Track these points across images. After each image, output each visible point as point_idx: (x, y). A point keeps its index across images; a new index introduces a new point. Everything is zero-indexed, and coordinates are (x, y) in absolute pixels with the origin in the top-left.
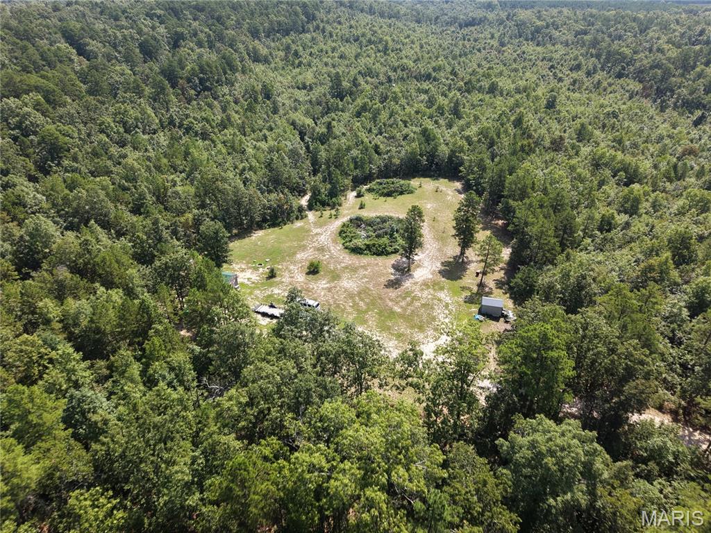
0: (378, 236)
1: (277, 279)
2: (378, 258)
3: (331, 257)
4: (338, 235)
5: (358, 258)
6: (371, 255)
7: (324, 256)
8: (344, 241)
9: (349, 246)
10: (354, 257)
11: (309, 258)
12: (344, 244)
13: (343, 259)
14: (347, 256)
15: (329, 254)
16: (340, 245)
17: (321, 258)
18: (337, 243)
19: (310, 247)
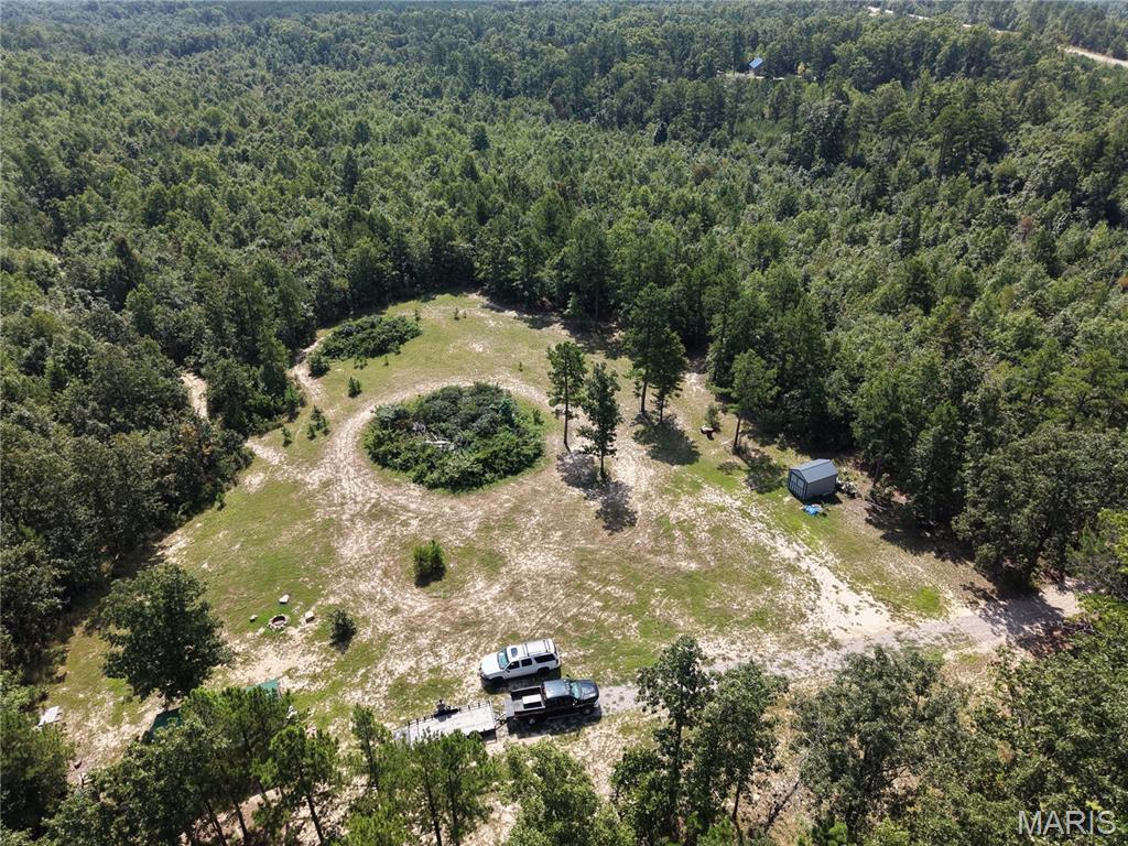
0: (485, 434)
1: (364, 635)
2: (520, 478)
3: (425, 521)
4: (380, 467)
5: (484, 496)
6: (501, 478)
7: (405, 524)
8: (413, 474)
9: (439, 479)
10: (473, 497)
11: (377, 545)
12: (419, 480)
13: (457, 513)
14: (454, 502)
15: (411, 514)
16: (412, 486)
17: (405, 533)
18: (398, 485)
19: (347, 520)
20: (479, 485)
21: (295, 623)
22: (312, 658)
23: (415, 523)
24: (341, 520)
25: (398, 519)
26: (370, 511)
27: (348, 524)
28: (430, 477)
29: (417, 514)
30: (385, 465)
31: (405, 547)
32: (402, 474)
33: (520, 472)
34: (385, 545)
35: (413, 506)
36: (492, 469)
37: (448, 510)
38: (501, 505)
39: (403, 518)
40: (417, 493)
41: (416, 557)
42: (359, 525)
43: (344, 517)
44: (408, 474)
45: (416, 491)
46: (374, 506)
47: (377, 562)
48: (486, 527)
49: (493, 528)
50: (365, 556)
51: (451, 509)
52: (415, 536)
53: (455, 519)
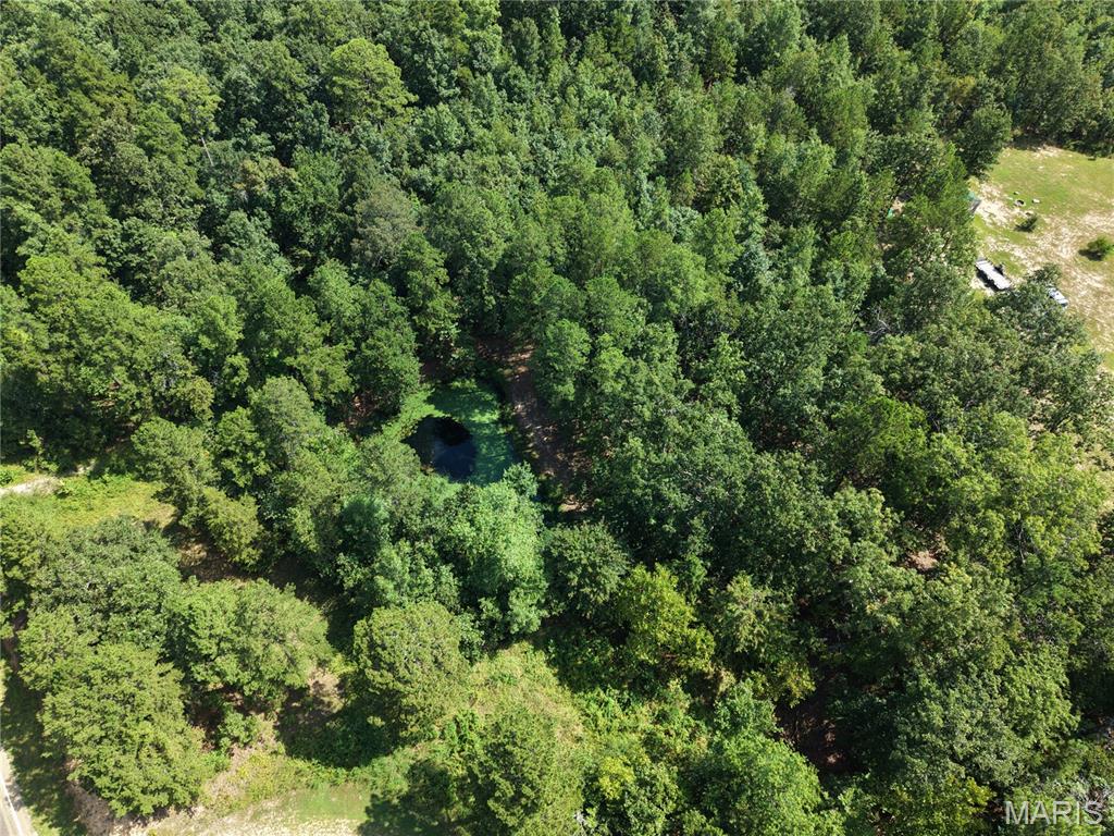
21: (1022, 209)
22: (1005, 220)
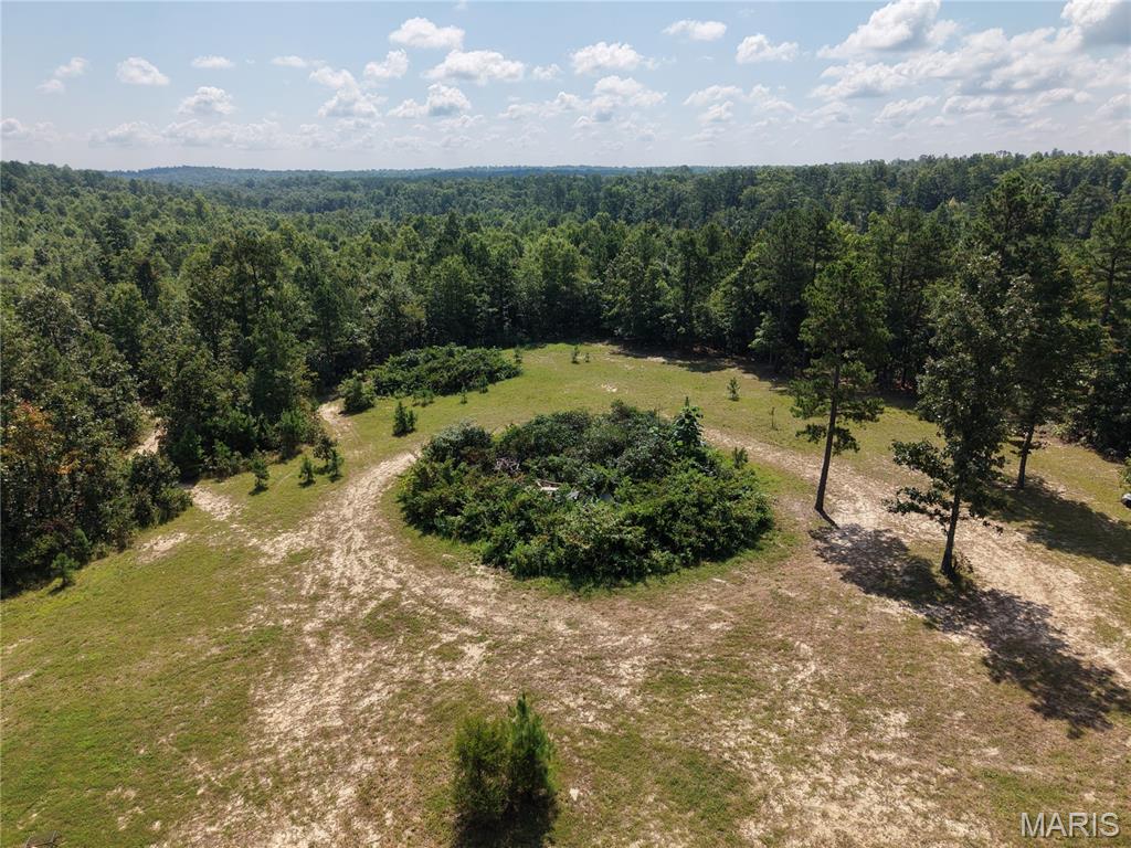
0: (645, 473)
3: (501, 649)
4: (418, 533)
5: (651, 602)
6: (686, 564)
7: (451, 654)
8: (483, 546)
9: (543, 554)
10: (625, 601)
11: (366, 702)
12: (496, 558)
13: (585, 637)
14: (577, 609)
15: (467, 631)
16: (481, 569)
17: (446, 677)
18: (449, 567)
19: (311, 634)
20: (637, 575)
23: (475, 652)
24: (299, 631)
25: (435, 639)
26: (372, 615)
27: (311, 642)
28: (522, 550)
29: (484, 631)
30: (429, 529)
31: (439, 716)
32: (462, 548)
33: (731, 555)
34: (387, 706)
35: (475, 612)
36: (666, 543)
37: (560, 627)
38: (700, 625)
39: (447, 638)
40: (489, 585)
41: (463, 753)
42: (336, 648)
43: (308, 627)
44: (474, 546)
45: (487, 580)
46: (385, 606)
47: (350, 759)
48: (667, 679)
49: (689, 685)
50: (326, 734)
51: (570, 624)
52: (470, 688)
53: (582, 650)
